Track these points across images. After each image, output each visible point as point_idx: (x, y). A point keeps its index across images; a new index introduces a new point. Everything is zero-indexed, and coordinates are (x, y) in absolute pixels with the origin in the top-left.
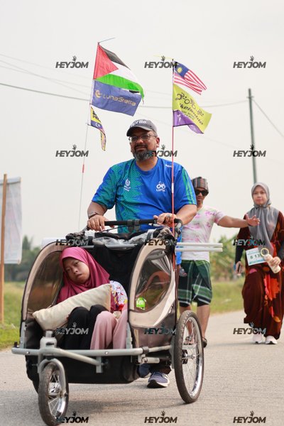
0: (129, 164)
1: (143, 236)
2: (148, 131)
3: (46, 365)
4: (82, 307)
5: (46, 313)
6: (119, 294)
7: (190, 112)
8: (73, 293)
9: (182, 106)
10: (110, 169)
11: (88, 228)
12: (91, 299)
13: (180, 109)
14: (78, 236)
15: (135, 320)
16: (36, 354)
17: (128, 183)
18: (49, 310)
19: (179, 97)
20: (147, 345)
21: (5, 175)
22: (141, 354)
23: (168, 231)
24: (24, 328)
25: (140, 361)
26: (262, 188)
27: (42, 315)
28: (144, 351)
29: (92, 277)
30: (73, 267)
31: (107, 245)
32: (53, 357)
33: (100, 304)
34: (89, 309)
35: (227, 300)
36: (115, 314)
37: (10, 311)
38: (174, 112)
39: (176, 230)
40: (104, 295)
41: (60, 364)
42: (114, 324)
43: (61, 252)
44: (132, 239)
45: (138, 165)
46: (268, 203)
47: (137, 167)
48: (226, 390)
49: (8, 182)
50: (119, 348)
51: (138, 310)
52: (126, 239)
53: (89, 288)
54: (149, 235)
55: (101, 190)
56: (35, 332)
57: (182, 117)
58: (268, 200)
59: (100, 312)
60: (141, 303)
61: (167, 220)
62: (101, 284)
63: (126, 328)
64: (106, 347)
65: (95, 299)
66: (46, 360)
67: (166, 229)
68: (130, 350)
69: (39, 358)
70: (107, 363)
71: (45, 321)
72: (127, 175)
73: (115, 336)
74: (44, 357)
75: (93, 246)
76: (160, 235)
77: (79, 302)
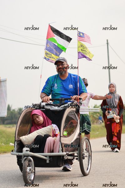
0: (56, 77)
1: (66, 105)
3: (25, 159)
4: (40, 135)
5: (25, 138)
6: (56, 130)
7: (86, 52)
8: (36, 129)
9: (82, 50)
10: (48, 79)
11: (42, 102)
12: (44, 132)
13: (81, 51)
15: (63, 141)
16: (21, 155)
17: (56, 85)
18: (26, 136)
19: (81, 46)
20: (68, 151)
22: (65, 155)
24: (16, 144)
25: (65, 158)
26: (113, 85)
27: (23, 138)
28: (67, 153)
29: (44, 122)
30: (36, 118)
31: (50, 109)
32: (29, 156)
34: (43, 136)
35: (97, 133)
36: (54, 138)
37: (2, 137)
38: (78, 52)
39: (80, 103)
40: (50, 130)
41: (31, 159)
42: (54, 142)
43: (31, 112)
44: (61, 106)
46: (115, 91)
48: (97, 172)
49: (1, 81)
50: (56, 152)
51: (64, 136)
52: (59, 106)
53: (43, 127)
54: (69, 104)
56: (21, 146)
57: (82, 54)
58: (116, 90)
59: (48, 137)
60: (65, 133)
61: (76, 98)
62: (48, 125)
63: (59, 144)
64: (51, 152)
65: (46, 131)
66: (26, 157)
67: (76, 102)
68: (61, 153)
69: (23, 157)
70: (51, 159)
71: (25, 141)
73: (54, 147)
74: (25, 156)
75: (44, 109)
76: (73, 105)
77: (39, 133)
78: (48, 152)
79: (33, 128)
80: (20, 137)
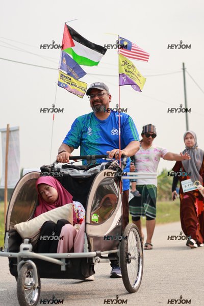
0: (90, 116)
1: (98, 168)
2: (102, 90)
3: (23, 264)
4: (51, 221)
5: (24, 226)
6: (80, 211)
7: (133, 75)
8: (45, 210)
9: (126, 71)
10: (76, 119)
12: (59, 216)
13: (125, 73)
14: (50, 167)
15: (90, 231)
16: (15, 256)
17: (90, 130)
18: (26, 223)
19: (123, 63)
20: (99, 250)
21: (8, 125)
22: (95, 257)
23: (116, 164)
24: (8, 237)
25: (94, 262)
26: (192, 134)
27: (21, 227)
28: (97, 254)
29: (60, 198)
30: (46, 191)
31: (71, 175)
32: (28, 259)
33: (65, 219)
34: (56, 222)
35: (167, 215)
36: (76, 226)
38: (120, 75)
39: (122, 163)
40: (68, 212)
41: (33, 264)
42: (75, 234)
43: (37, 179)
44: (90, 170)
45: (96, 116)
47: (96, 118)
49: (10, 130)
50: (78, 252)
51: (93, 223)
52: (85, 170)
53: (57, 206)
54: (102, 167)
55: (70, 134)
56: (16, 239)
57: (127, 78)
58: (196, 144)
59: (64, 225)
60: (95, 218)
63: (84, 237)
64: (69, 252)
65: (61, 215)
66: (23, 261)
67: (115, 162)
68: (87, 254)
69: (18, 260)
70: (69, 263)
71: (23, 232)
72: (89, 123)
73: (75, 243)
74: (22, 259)
76: (110, 166)
77: (49, 217)
78: (64, 252)
79: (39, 209)
80: (16, 224)
